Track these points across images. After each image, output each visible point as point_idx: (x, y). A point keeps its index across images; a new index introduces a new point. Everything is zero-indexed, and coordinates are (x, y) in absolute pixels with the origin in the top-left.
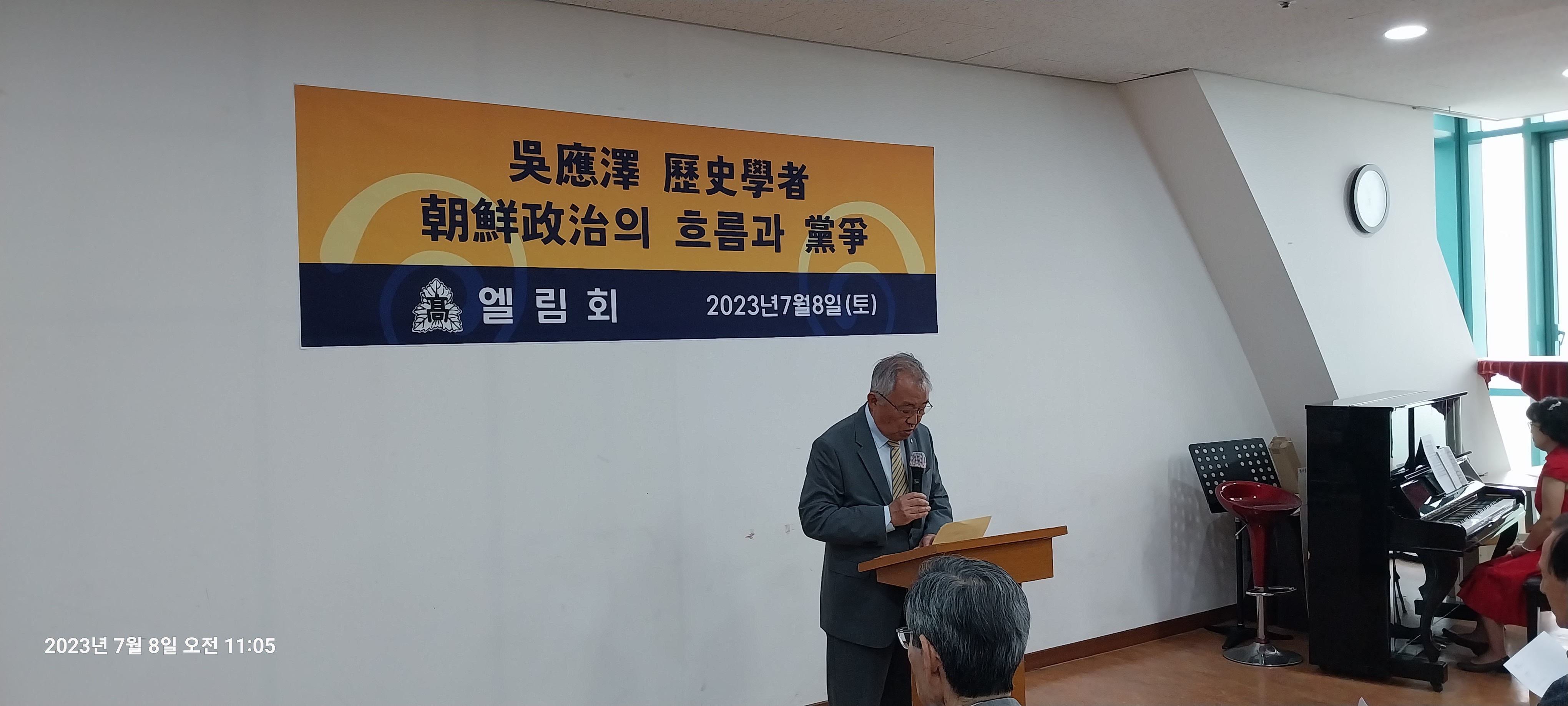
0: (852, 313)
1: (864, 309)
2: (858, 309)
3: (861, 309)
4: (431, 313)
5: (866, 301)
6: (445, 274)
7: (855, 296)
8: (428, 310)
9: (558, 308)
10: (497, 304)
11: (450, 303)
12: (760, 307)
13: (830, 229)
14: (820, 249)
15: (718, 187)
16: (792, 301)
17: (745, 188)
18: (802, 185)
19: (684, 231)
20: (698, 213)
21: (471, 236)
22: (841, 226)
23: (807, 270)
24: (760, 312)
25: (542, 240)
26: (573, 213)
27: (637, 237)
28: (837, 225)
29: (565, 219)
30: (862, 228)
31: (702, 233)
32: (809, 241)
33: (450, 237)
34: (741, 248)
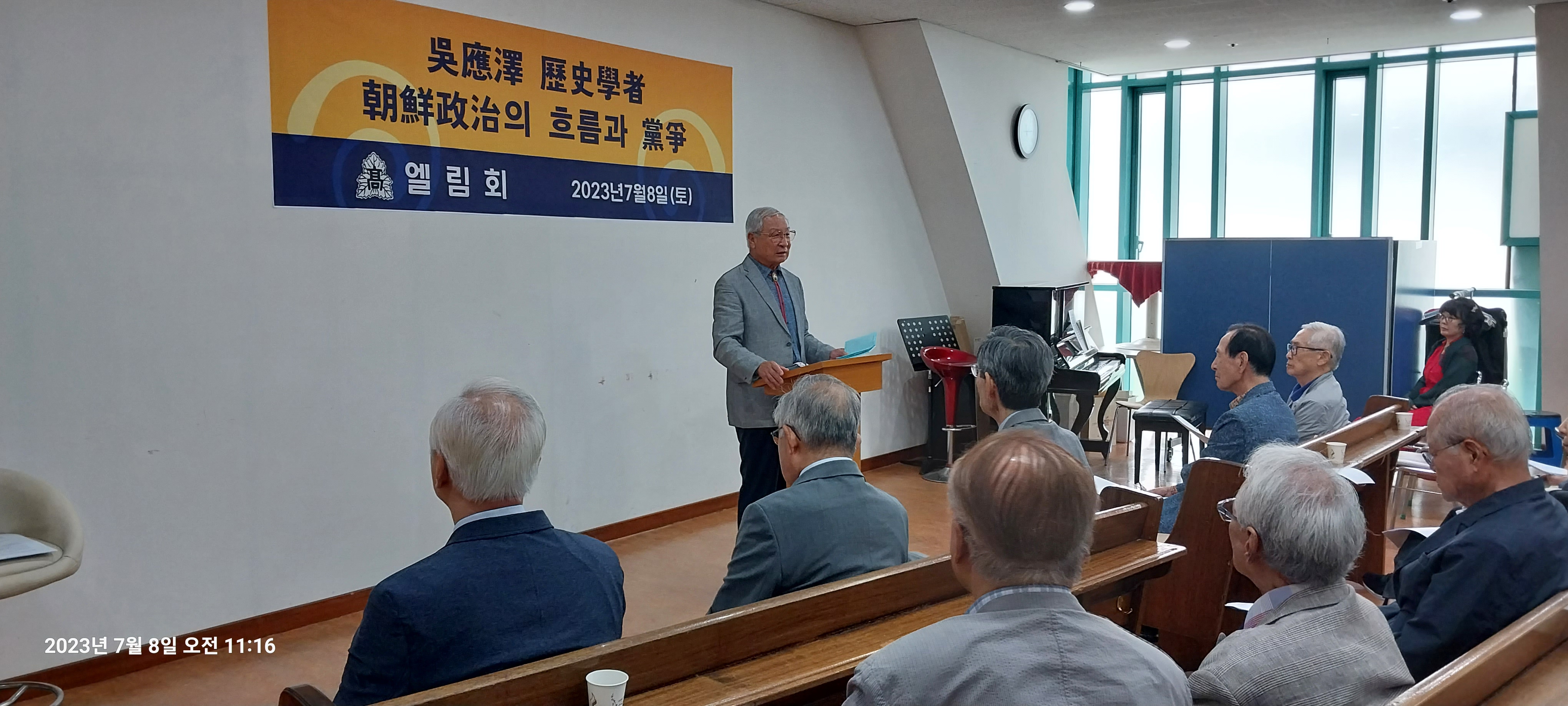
0: (675, 202)
1: (684, 200)
2: (679, 199)
3: (681, 200)
4: (370, 182)
5: (685, 193)
6: (380, 148)
7: (677, 189)
8: (368, 179)
9: (463, 184)
10: (418, 178)
11: (384, 174)
12: (611, 192)
13: (660, 131)
14: (653, 147)
15: (580, 89)
16: (633, 189)
17: (600, 91)
18: (640, 91)
19: (555, 124)
20: (565, 110)
21: (399, 117)
22: (668, 128)
23: (644, 163)
24: (610, 196)
25: (452, 124)
26: (474, 102)
27: (520, 127)
28: (664, 127)
29: (468, 107)
30: (682, 132)
31: (568, 127)
32: (645, 140)
33: (384, 118)
34: (596, 142)
